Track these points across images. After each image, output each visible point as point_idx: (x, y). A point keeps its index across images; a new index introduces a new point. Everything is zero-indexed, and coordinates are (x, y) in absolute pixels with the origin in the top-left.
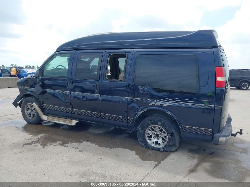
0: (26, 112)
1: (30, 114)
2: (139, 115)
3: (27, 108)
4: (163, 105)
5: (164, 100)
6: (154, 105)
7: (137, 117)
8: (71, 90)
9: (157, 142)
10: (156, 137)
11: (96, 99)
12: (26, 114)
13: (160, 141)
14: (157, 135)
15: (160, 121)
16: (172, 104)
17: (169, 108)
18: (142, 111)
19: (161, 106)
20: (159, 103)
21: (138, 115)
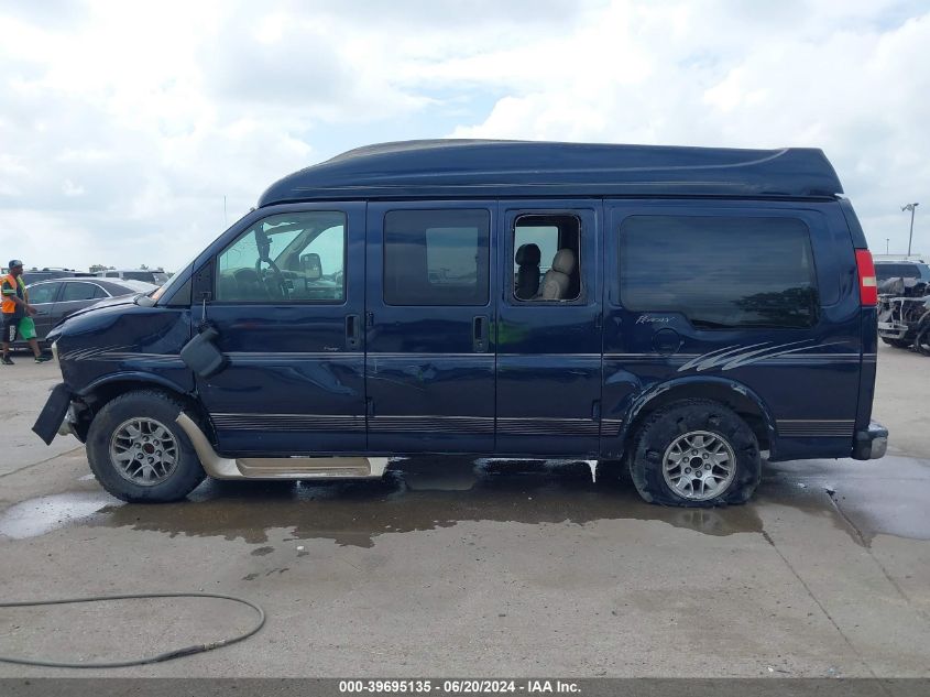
0: (116, 457)
1: (136, 465)
2: (640, 407)
3: (119, 440)
4: (722, 366)
5: (726, 351)
6: (692, 371)
7: (635, 414)
8: (365, 348)
9: (697, 483)
10: (701, 468)
11: (479, 373)
12: (118, 465)
13: (707, 477)
14: (696, 463)
15: (714, 416)
16: (749, 362)
17: (740, 374)
18: (653, 395)
19: (716, 371)
20: (711, 363)
21: (637, 407)
